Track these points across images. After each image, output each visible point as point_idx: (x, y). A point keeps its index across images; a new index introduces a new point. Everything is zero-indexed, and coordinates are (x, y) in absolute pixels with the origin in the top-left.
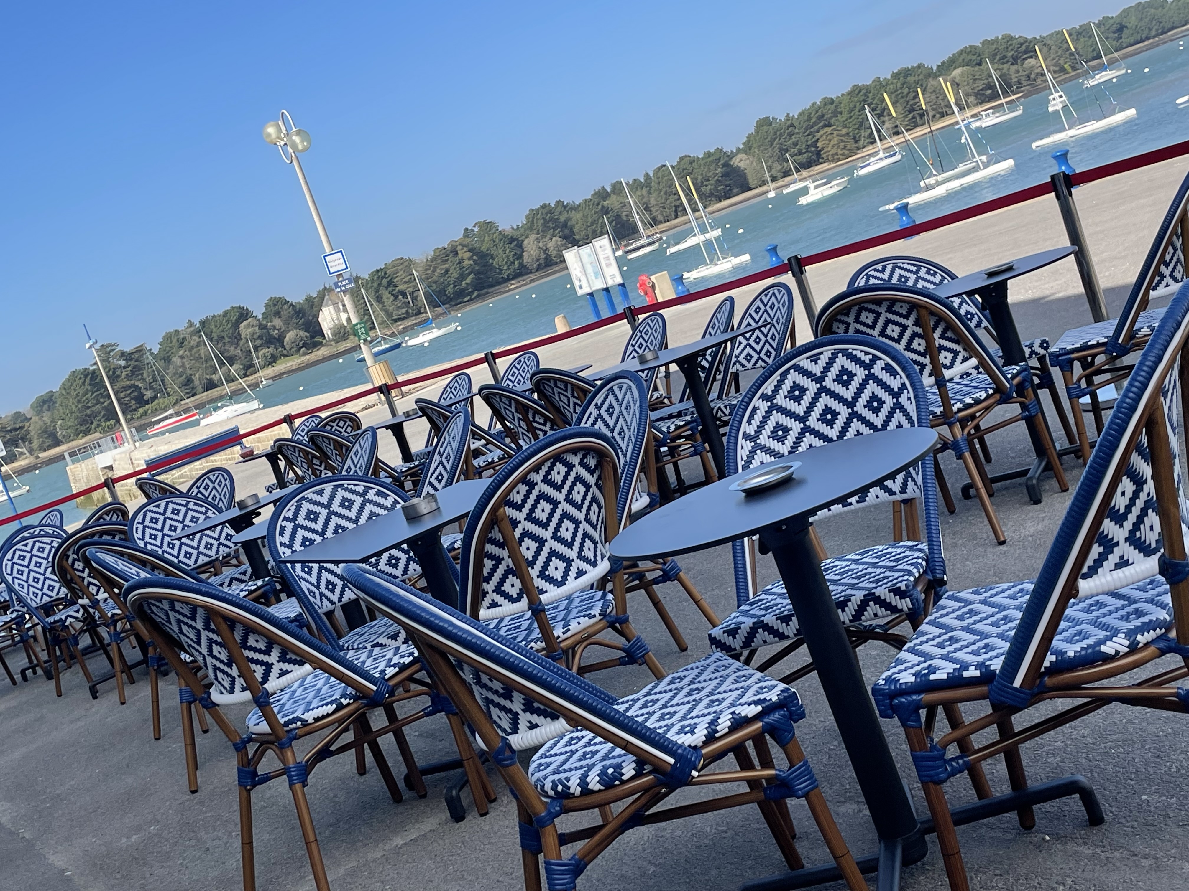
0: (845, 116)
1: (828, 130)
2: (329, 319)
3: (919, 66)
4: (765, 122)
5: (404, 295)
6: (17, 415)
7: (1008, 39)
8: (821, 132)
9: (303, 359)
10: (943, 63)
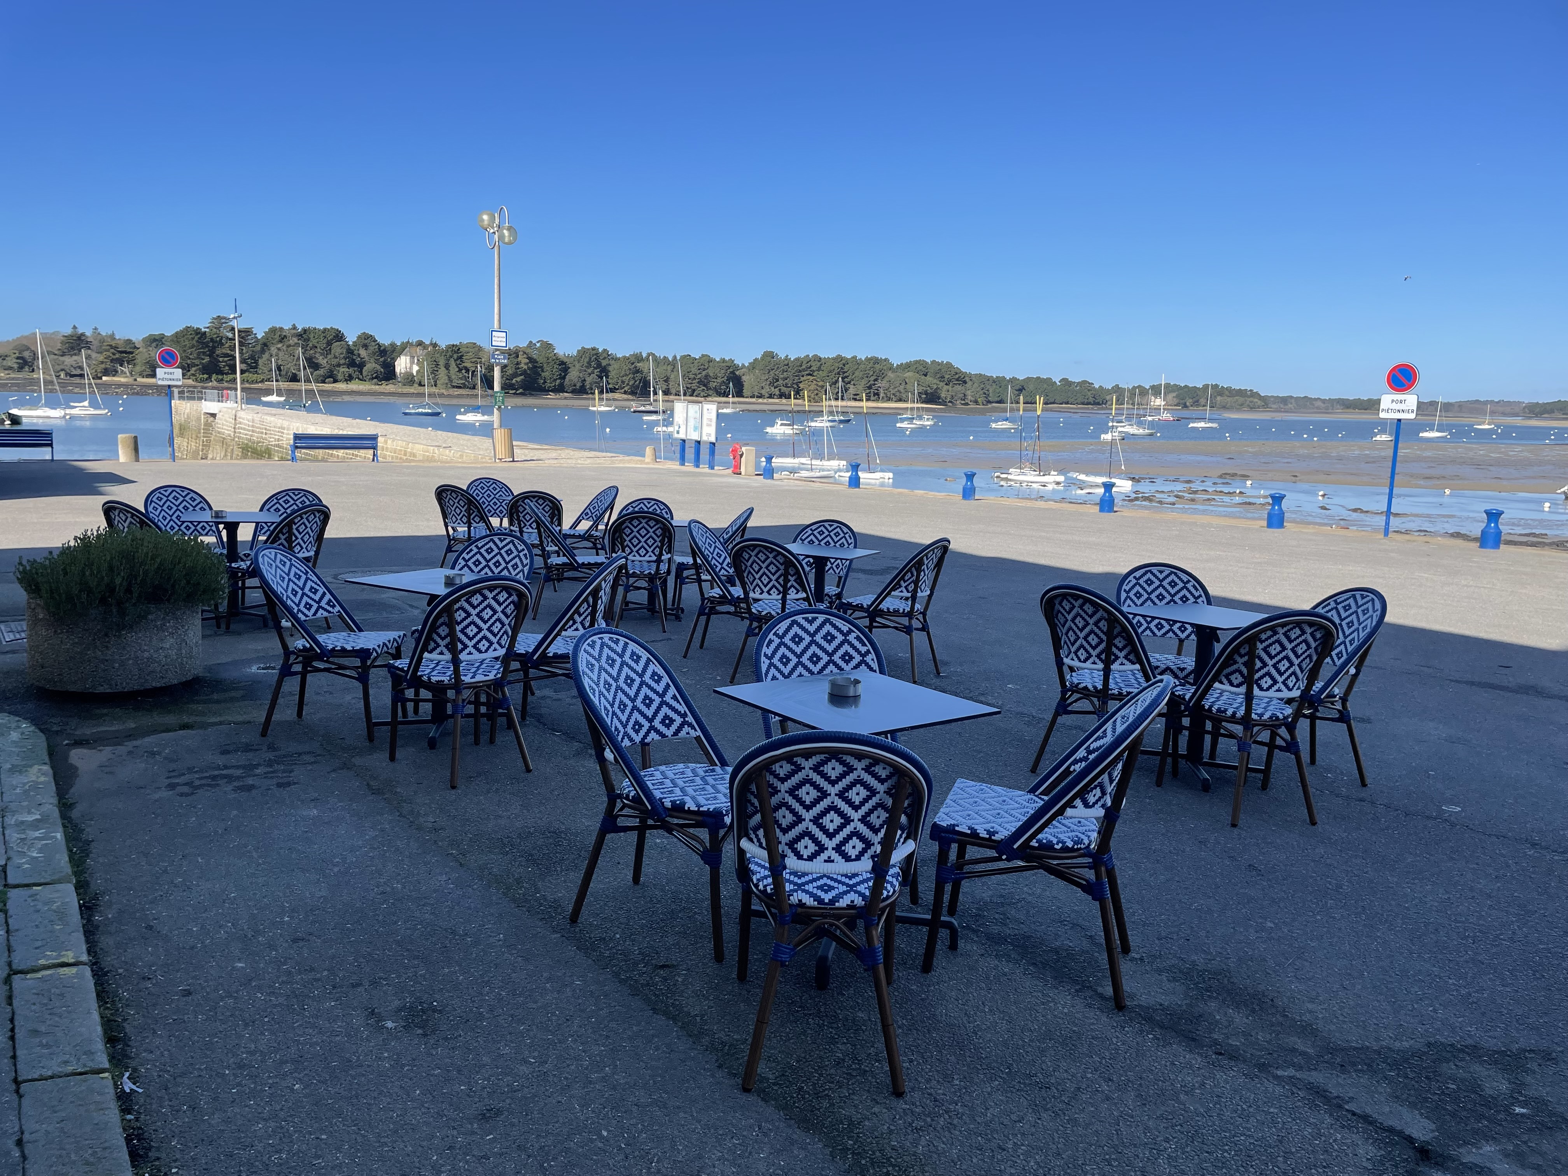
0: (825, 374)
1: (811, 378)
2: (403, 365)
3: (886, 360)
4: (769, 355)
5: (467, 370)
6: (129, 342)
7: (949, 365)
8: (805, 378)
9: (373, 387)
10: (902, 364)
